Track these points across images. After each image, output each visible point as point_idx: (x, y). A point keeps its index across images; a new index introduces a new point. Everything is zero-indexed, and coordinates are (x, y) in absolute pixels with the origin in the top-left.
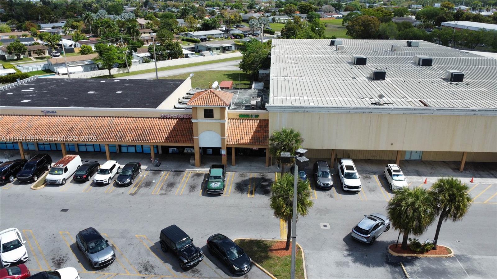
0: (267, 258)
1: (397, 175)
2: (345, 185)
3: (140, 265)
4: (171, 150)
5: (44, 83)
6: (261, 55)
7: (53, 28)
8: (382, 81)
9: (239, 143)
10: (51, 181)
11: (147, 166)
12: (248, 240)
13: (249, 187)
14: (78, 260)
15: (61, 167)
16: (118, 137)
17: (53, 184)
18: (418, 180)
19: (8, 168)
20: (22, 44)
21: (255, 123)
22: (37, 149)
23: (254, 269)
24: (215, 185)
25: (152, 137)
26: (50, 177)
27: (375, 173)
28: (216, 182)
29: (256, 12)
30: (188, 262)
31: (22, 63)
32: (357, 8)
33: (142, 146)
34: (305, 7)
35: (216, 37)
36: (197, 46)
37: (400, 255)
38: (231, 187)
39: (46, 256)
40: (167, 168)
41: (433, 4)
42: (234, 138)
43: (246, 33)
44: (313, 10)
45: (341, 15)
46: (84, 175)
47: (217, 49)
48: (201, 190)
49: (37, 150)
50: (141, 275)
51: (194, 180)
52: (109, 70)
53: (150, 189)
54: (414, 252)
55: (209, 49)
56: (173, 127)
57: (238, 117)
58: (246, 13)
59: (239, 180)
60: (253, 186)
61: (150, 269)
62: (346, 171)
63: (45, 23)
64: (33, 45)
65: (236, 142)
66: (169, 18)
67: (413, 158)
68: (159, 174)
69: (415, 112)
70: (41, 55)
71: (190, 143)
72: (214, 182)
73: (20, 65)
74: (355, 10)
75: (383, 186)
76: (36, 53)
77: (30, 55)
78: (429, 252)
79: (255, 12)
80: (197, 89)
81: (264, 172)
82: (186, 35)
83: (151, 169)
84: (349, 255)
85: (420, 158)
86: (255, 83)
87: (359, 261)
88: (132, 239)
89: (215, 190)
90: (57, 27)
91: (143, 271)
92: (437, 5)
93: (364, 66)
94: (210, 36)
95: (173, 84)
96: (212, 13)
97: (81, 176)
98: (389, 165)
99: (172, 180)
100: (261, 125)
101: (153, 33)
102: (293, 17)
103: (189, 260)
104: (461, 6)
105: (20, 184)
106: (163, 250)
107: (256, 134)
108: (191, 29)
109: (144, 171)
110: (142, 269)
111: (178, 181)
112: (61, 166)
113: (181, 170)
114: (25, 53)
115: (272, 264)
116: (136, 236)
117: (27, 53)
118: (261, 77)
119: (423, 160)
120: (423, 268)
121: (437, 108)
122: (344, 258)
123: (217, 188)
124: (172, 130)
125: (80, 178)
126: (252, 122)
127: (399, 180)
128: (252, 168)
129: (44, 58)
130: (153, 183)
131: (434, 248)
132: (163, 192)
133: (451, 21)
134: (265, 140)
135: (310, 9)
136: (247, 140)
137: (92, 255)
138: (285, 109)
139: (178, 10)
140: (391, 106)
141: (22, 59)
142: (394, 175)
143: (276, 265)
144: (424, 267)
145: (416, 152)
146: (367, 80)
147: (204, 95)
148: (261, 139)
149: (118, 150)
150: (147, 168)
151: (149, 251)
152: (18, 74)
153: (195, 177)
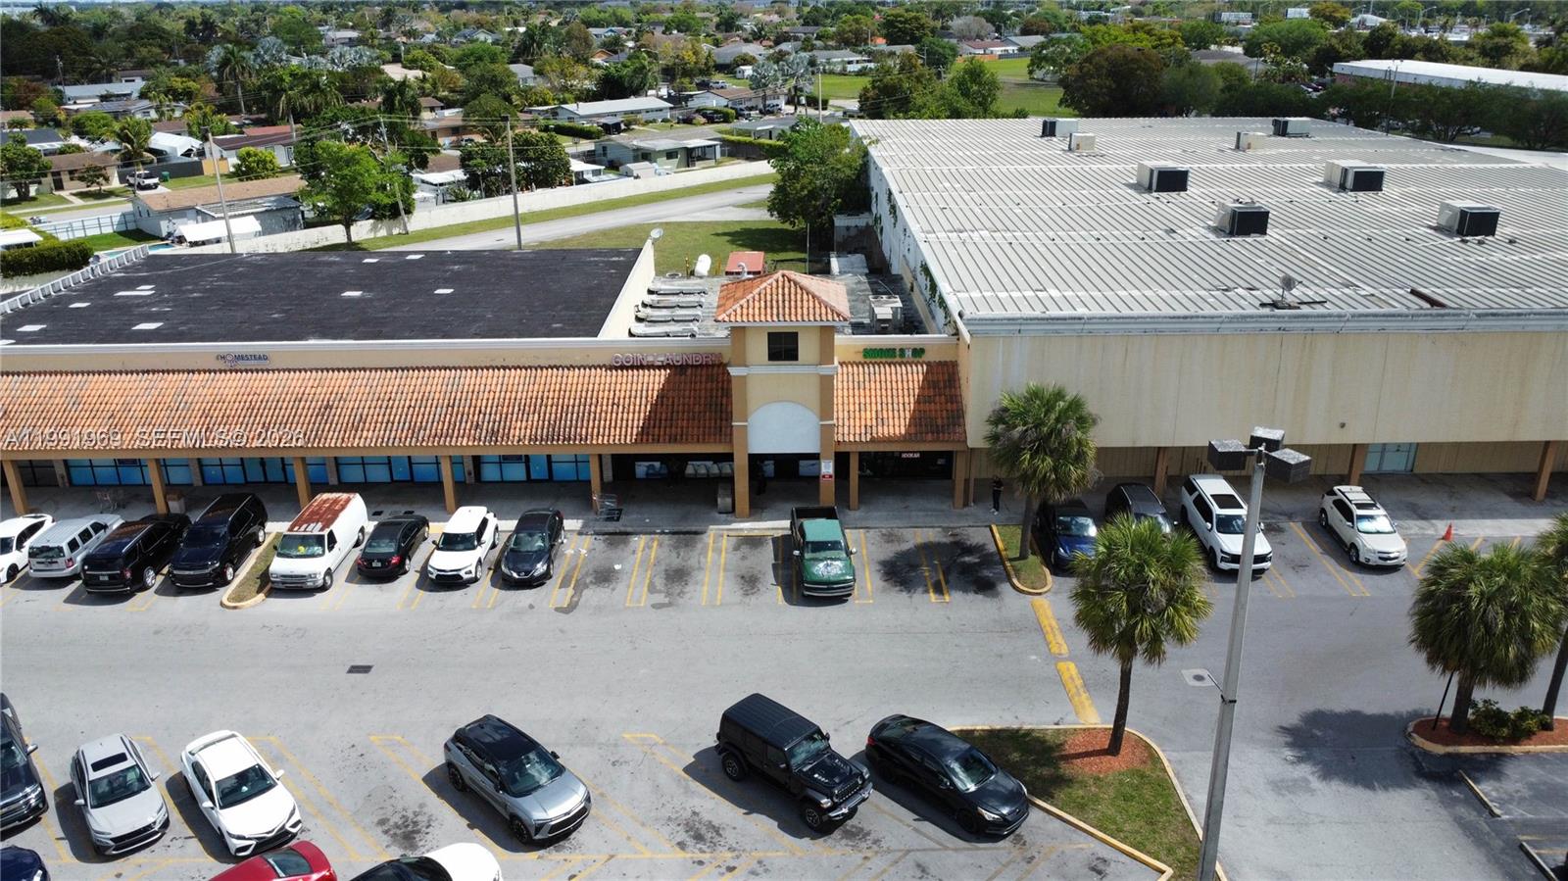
0: (1062, 781)
1: (1371, 518)
2: (1222, 552)
3: (673, 826)
4: (641, 469)
5: (178, 268)
6: (838, 170)
7: (104, 98)
8: (1261, 239)
9: (873, 437)
10: (289, 580)
11: (580, 521)
12: (983, 730)
13: (926, 571)
14: (464, 822)
15: (316, 532)
16: (484, 431)
17: (296, 588)
18: (1422, 531)
19: (137, 541)
20: (34, 150)
21: (915, 375)
22: (198, 482)
23: (1034, 815)
24: (826, 569)
25: (593, 428)
26: (280, 566)
27: (1290, 516)
28: (826, 559)
29: (750, 42)
30: (835, 807)
31: (46, 212)
32: (1060, 25)
33: (549, 457)
34: (900, 22)
35: (647, 119)
36: (604, 148)
37: (1450, 749)
38: (867, 573)
39: (355, 813)
40: (647, 525)
41: (1282, 10)
42: (858, 424)
43: (743, 106)
44: (927, 31)
45: (1015, 48)
46: (391, 555)
47: (670, 154)
48: (780, 589)
49: (200, 484)
50: (689, 855)
51: (744, 558)
52: (348, 228)
53: (613, 589)
54: (1491, 740)
55: (645, 156)
56: (655, 393)
57: (860, 358)
58: (717, 44)
59: (888, 551)
60: (934, 568)
61: (710, 835)
62: (1217, 510)
63: (76, 83)
64: (62, 152)
65: (863, 436)
66: (487, 59)
67: (1388, 467)
68: (626, 543)
69: (1413, 324)
70: (98, 183)
71: (720, 442)
72: (822, 560)
73: (43, 218)
74: (1054, 30)
75: (1326, 552)
76: (81, 179)
77: (59, 186)
78: (1534, 738)
79: (746, 41)
80: (673, 276)
81: (956, 525)
82: (555, 113)
83: (597, 529)
84: (1300, 760)
85: (1409, 468)
86: (838, 257)
87: (1336, 774)
88: (616, 745)
89: (829, 584)
90: (118, 96)
91: (690, 842)
92: (1299, 13)
93: (1182, 194)
94: (632, 117)
95: (603, 262)
96: (612, 47)
97: (384, 559)
98: (1335, 488)
99: (676, 562)
100: (935, 379)
101: (442, 108)
102: (870, 53)
103: (836, 800)
104: (1365, 16)
105: (180, 592)
106: (730, 777)
107: (922, 406)
108: (567, 95)
109: (576, 537)
110: (682, 836)
111: (693, 562)
112: (315, 529)
113: (694, 529)
114: (43, 179)
115: (1083, 798)
116: (627, 736)
117: (48, 180)
118: (840, 240)
119: (1416, 471)
120: (1531, 786)
121: (1478, 311)
122: (1290, 768)
123: (836, 579)
124: (656, 405)
125: (379, 565)
126: (904, 372)
127: (1378, 532)
128: (914, 513)
129: (110, 194)
130: (618, 572)
131: (1547, 726)
132: (660, 598)
133: (1359, 59)
134: (954, 425)
135: (918, 29)
136: (897, 429)
137: (520, 800)
138: (1023, 328)
139: (496, 36)
140: (1320, 310)
141: (34, 199)
142: (1361, 518)
143: (1096, 800)
144: (1532, 784)
145: (1398, 448)
146: (1212, 237)
147: (765, 289)
148: (939, 422)
149: (470, 474)
150: (583, 527)
151: (685, 780)
152: (48, 244)
153: (745, 549)
